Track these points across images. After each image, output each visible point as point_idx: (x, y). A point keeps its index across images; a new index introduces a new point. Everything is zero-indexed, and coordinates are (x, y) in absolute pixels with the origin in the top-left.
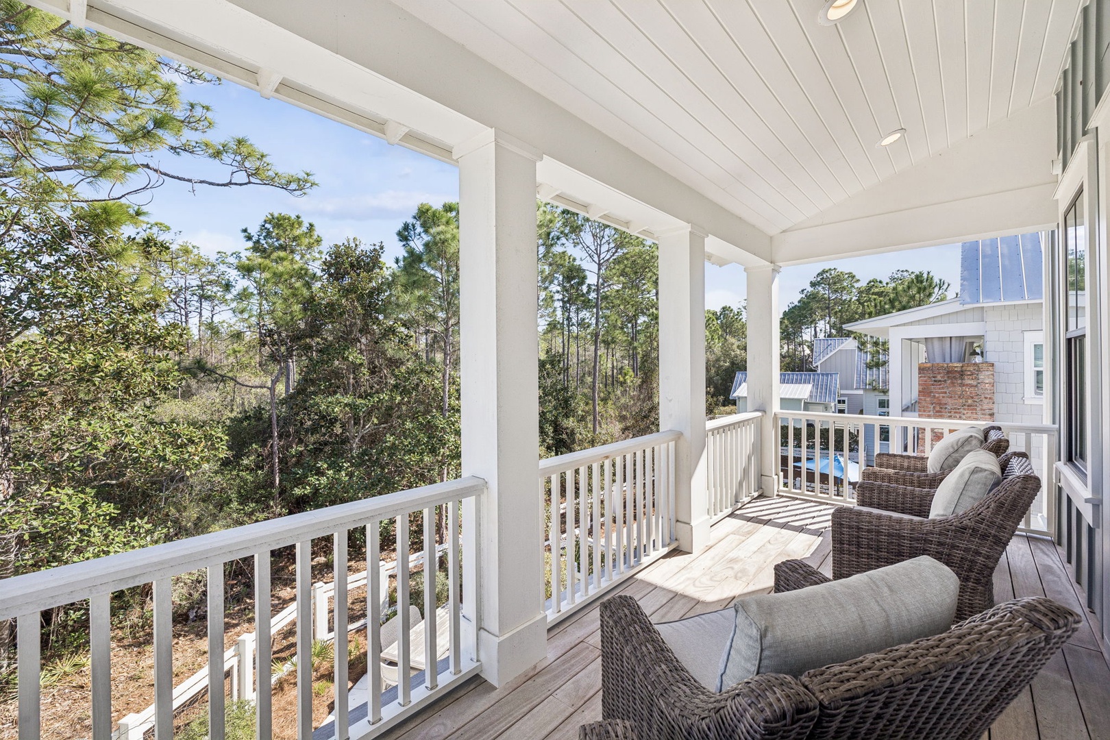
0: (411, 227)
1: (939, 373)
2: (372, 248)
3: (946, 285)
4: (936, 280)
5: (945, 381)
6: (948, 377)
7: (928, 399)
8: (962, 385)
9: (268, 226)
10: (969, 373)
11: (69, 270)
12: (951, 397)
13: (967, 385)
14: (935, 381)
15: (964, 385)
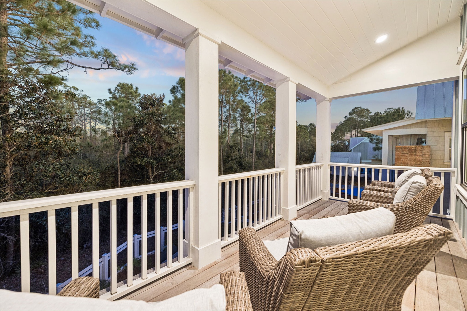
0: (176, 88)
1: (405, 150)
2: (159, 96)
3: (411, 114)
4: (406, 111)
5: (407, 154)
6: (409, 152)
7: (400, 162)
8: (415, 155)
9: (118, 88)
10: (419, 150)
11: (36, 104)
12: (410, 161)
13: (418, 155)
14: (403, 154)
15: (416, 156)
